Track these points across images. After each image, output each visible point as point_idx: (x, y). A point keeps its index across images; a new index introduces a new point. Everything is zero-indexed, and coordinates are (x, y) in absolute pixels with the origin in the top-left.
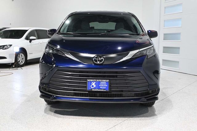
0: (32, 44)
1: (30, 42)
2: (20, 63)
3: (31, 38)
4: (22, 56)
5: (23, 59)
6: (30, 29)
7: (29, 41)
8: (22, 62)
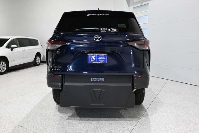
0: (14, 52)
1: (12, 50)
2: (1, 71)
3: (12, 46)
4: (3, 64)
5: (4, 67)
6: (11, 38)
7: (10, 49)
8: (3, 70)
